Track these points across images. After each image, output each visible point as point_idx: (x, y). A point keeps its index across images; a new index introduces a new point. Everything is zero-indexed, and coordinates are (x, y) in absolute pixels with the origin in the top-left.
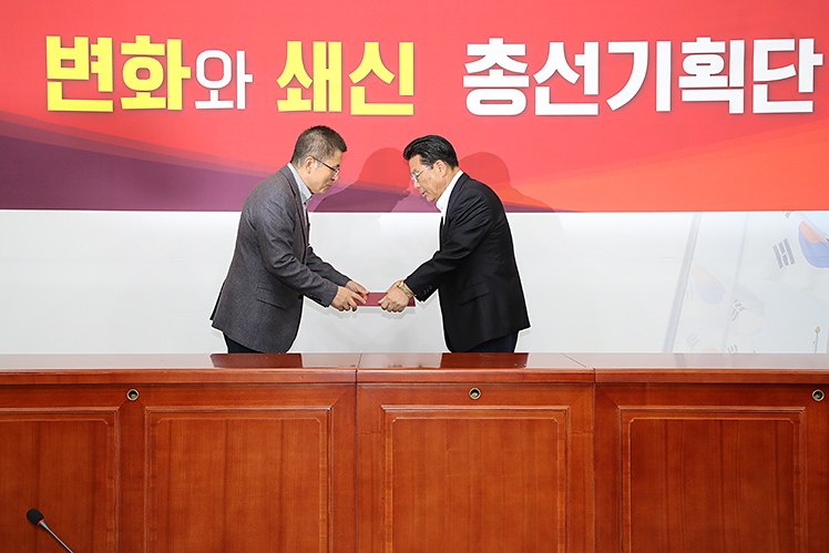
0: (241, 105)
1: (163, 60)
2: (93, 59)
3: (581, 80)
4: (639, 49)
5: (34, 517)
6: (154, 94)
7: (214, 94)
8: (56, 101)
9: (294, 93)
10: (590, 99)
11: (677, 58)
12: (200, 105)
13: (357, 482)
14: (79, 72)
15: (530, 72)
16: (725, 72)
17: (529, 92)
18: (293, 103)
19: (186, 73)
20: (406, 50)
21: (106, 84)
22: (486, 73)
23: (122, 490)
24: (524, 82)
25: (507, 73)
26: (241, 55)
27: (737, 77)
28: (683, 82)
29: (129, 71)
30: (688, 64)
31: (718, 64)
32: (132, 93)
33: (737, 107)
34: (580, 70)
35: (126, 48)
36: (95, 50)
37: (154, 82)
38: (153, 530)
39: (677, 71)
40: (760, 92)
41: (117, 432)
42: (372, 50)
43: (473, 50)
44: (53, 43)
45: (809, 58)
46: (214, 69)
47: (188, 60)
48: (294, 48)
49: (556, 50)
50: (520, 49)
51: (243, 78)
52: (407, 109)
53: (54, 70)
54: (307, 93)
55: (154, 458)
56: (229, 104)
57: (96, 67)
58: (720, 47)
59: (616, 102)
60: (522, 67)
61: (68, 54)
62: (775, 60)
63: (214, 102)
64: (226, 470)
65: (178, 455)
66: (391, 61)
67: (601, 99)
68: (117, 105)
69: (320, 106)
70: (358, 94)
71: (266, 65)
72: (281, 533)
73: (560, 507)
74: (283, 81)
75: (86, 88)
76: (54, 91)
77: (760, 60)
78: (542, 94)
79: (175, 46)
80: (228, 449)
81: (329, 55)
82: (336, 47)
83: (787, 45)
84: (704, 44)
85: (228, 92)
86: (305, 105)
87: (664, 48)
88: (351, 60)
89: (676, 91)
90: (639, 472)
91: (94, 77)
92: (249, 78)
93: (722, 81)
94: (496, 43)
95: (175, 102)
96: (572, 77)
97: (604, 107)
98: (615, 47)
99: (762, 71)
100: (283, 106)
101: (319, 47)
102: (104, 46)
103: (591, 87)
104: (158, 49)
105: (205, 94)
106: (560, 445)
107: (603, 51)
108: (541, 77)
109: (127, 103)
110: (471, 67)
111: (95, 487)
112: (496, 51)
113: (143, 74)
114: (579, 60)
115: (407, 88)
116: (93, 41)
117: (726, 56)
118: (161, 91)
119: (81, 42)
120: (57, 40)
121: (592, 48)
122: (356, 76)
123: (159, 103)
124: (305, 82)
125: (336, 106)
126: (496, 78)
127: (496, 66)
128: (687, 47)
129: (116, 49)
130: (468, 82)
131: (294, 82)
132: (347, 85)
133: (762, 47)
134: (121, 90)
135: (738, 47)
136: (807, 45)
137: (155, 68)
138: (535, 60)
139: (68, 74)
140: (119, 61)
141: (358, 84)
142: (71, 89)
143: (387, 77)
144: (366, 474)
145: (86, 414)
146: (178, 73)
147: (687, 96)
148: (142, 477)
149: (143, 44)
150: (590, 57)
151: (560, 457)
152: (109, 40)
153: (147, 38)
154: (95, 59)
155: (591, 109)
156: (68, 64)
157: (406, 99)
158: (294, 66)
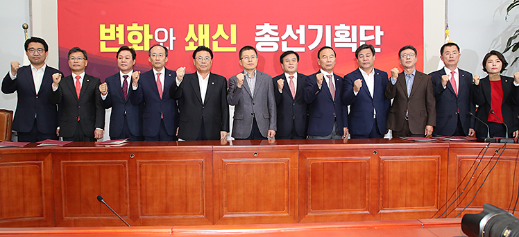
0: (172, 48)
1: (142, 32)
2: (117, 32)
3: (298, 39)
4: (319, 28)
5: (99, 199)
6: (139, 45)
8: (103, 48)
9: (191, 44)
10: (302, 46)
11: (333, 31)
13: (214, 187)
14: (112, 38)
15: (280, 36)
16: (350, 37)
17: (279, 43)
18: (190, 47)
19: (151, 37)
20: (233, 27)
21: (121, 42)
22: (263, 36)
23: (130, 189)
24: (278, 39)
25: (271, 36)
26: (171, 30)
27: (354, 38)
28: (335, 40)
29: (130, 36)
30: (337, 34)
31: (347, 34)
32: (132, 45)
34: (298, 35)
35: (129, 28)
36: (118, 29)
37: (139, 40)
38: (141, 203)
39: (333, 36)
41: (127, 169)
42: (220, 27)
43: (258, 27)
44: (102, 27)
45: (379, 33)
46: (161, 35)
47: (152, 32)
48: (191, 27)
49: (289, 27)
50: (276, 27)
51: (172, 38)
52: (234, 49)
53: (103, 37)
54: (196, 44)
55: (140, 178)
57: (118, 35)
58: (348, 28)
59: (311, 47)
60: (277, 34)
61: (108, 31)
62: (367, 33)
64: (166, 182)
65: (149, 177)
66: (228, 31)
67: (306, 46)
70: (215, 44)
71: (181, 33)
72: (187, 205)
73: (286, 193)
74: (187, 39)
75: (114, 43)
76: (103, 45)
77: (362, 33)
78: (284, 44)
79: (147, 27)
80: (166, 175)
81: (204, 30)
82: (207, 27)
83: (371, 28)
84: (342, 26)
85: (166, 44)
87: (328, 28)
88: (213, 31)
89: (333, 44)
90: (314, 181)
91: (117, 39)
92: (175, 38)
93: (349, 40)
94: (267, 25)
95: (147, 48)
96: (295, 38)
97: (307, 49)
98: (311, 27)
99: (363, 37)
100: (187, 48)
101: (201, 27)
102: (121, 28)
103: (302, 41)
104: (141, 28)
106: (286, 172)
107: (306, 28)
108: (284, 37)
110: (258, 34)
111: (120, 189)
112: (267, 28)
113: (135, 37)
114: (298, 31)
115: (234, 41)
116: (117, 26)
117: (350, 31)
118: (142, 44)
119: (112, 26)
120: (104, 25)
121: (302, 27)
122: (215, 37)
123: (141, 48)
124: (196, 39)
126: (267, 38)
127: (267, 33)
128: (336, 27)
129: (125, 28)
130: (257, 39)
131: (191, 40)
132: (211, 40)
133: (363, 28)
135: (354, 28)
136: (378, 28)
137: (140, 35)
138: (281, 31)
139: (108, 38)
140: (126, 33)
141: (215, 40)
142: (109, 44)
143: (226, 37)
144: (217, 184)
145: (116, 163)
146: (148, 37)
147: (337, 45)
148: (137, 185)
149: (135, 26)
150: (301, 30)
151: (286, 176)
152: (123, 25)
153: (137, 24)
154: (118, 32)
155: (303, 50)
156: (107, 34)
157: (233, 46)
158: (191, 33)
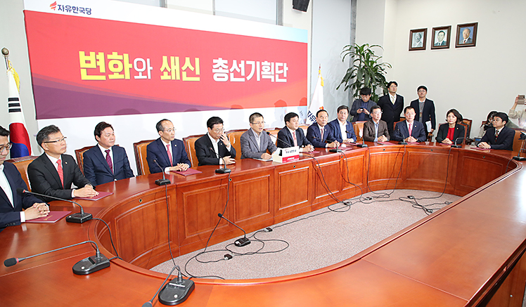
0: (149, 78)
1: (122, 61)
3: (241, 71)
4: (253, 63)
6: (120, 73)
7: (140, 74)
8: (84, 76)
9: (166, 73)
10: (243, 77)
11: (261, 66)
12: (136, 77)
14: (93, 65)
15: (229, 69)
16: (270, 71)
17: (229, 75)
18: (165, 77)
19: (131, 66)
20: (197, 60)
21: (102, 70)
22: (218, 68)
24: (227, 71)
25: (223, 68)
26: (148, 60)
27: (273, 73)
28: (262, 73)
29: (111, 64)
30: (263, 68)
31: (269, 68)
32: (113, 73)
33: (273, 80)
34: (240, 68)
35: (109, 57)
36: (98, 57)
37: (120, 69)
39: (261, 70)
40: (277, 76)
42: (188, 59)
43: (215, 61)
44: (82, 54)
45: (286, 69)
46: (140, 65)
47: (131, 62)
48: (165, 58)
49: (235, 62)
50: (226, 62)
51: (150, 68)
52: (198, 79)
53: (83, 64)
54: (170, 74)
56: (145, 77)
57: (98, 63)
58: (269, 64)
59: (249, 78)
60: (227, 67)
61: (88, 58)
62: (280, 68)
63: (141, 77)
66: (193, 64)
67: (245, 77)
68: (107, 77)
69: (173, 78)
70: (184, 74)
71: (157, 64)
74: (162, 69)
75: (95, 71)
76: (83, 72)
77: (277, 68)
78: (232, 75)
79: (126, 56)
81: (175, 60)
82: (177, 58)
83: (281, 64)
84: (266, 63)
85: (145, 73)
86: (169, 78)
87: (258, 63)
88: (182, 63)
89: (261, 76)
91: (98, 67)
92: (152, 68)
93: (270, 73)
94: (220, 59)
95: (128, 77)
96: (239, 71)
97: (246, 79)
98: (248, 62)
99: (277, 72)
100: (162, 78)
101: (172, 58)
102: (101, 56)
103: (243, 74)
104: (121, 57)
105: (137, 74)
107: (245, 63)
108: (232, 70)
109: (111, 77)
110: (214, 66)
112: (220, 62)
113: (116, 66)
114: (240, 66)
115: (198, 72)
116: (97, 54)
117: (270, 66)
118: (122, 72)
119: (92, 54)
120: (83, 52)
121: (243, 62)
122: (184, 68)
123: (121, 77)
124: (169, 70)
125: (178, 78)
126: (221, 70)
127: (220, 66)
128: (263, 63)
129: (106, 57)
130: (214, 71)
131: (165, 70)
132: (181, 71)
133: (277, 65)
134: (108, 72)
135: (273, 64)
136: (285, 64)
137: (120, 64)
138: (230, 65)
139: (88, 66)
140: (107, 61)
141: (184, 71)
142: (90, 72)
143: (192, 69)
146: (128, 66)
147: (263, 77)
149: (115, 55)
150: (242, 65)
152: (103, 53)
153: (116, 53)
154: (98, 60)
155: (243, 80)
156: (88, 62)
157: (197, 76)
158: (165, 64)
